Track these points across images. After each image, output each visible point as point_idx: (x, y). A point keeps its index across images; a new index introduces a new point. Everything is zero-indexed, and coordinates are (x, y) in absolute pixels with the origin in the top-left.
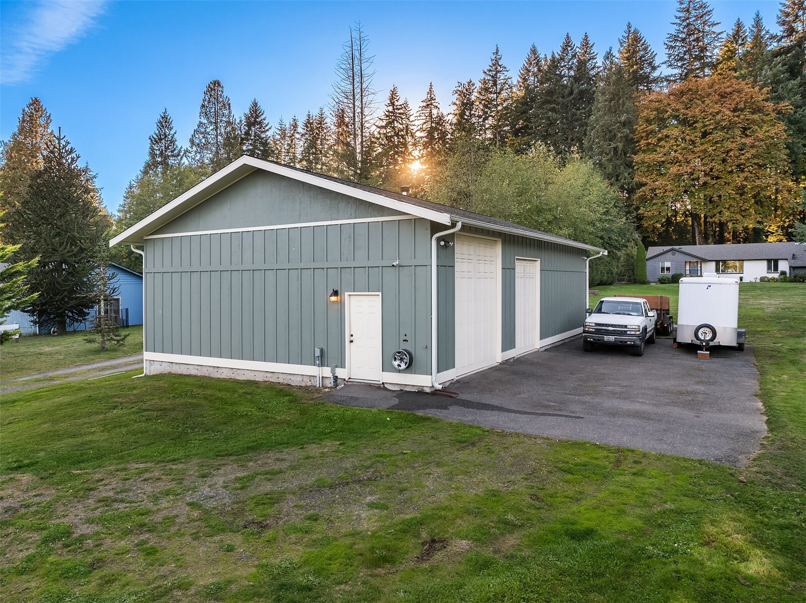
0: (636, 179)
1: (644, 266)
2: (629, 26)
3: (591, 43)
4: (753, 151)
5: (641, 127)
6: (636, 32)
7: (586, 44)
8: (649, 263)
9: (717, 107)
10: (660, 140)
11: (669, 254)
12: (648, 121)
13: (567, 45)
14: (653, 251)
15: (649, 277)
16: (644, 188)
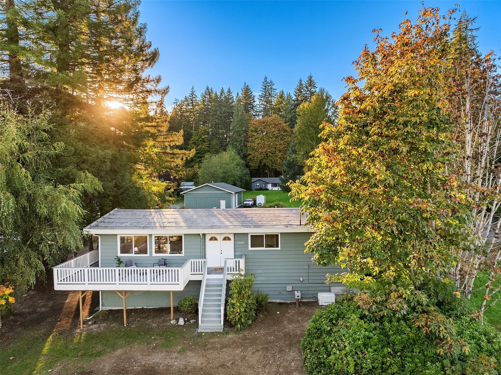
0: (248, 152)
1: (251, 185)
2: (245, 84)
3: (231, 91)
4: (284, 146)
5: (250, 133)
6: (248, 86)
7: (229, 91)
8: (253, 184)
9: (273, 130)
10: (256, 139)
11: (258, 181)
12: (252, 131)
13: (222, 91)
14: (254, 179)
15: (253, 189)
16: (251, 156)
